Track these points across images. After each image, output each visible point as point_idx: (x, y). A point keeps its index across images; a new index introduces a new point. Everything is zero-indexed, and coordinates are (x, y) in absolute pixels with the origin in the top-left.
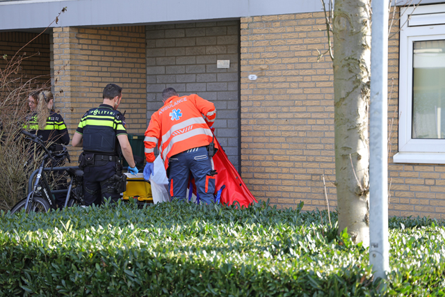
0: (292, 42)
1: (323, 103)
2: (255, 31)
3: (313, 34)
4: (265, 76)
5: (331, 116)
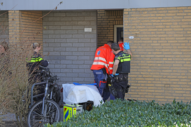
0: (154, 21)
1: (172, 50)
2: (132, 15)
3: (166, 18)
4: (138, 37)
5: (176, 56)
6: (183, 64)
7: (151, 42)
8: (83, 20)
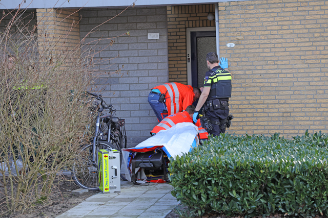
1: (292, 62)
3: (283, 14)
4: (241, 44)
5: (299, 71)
6: (309, 82)
7: (261, 50)
8: (144, 21)
